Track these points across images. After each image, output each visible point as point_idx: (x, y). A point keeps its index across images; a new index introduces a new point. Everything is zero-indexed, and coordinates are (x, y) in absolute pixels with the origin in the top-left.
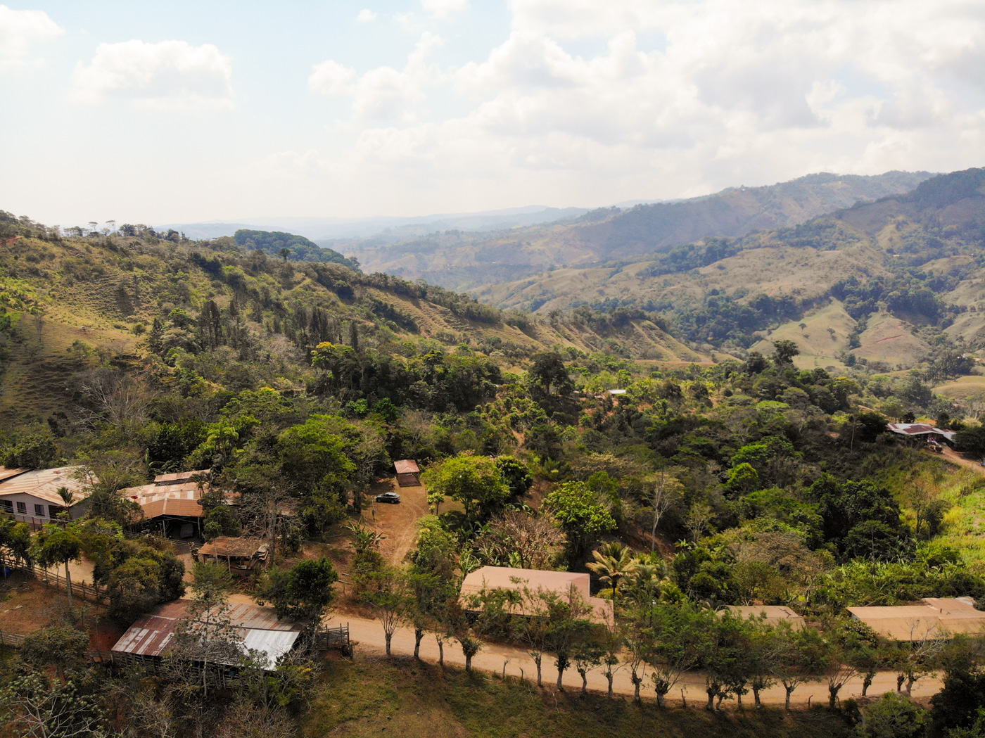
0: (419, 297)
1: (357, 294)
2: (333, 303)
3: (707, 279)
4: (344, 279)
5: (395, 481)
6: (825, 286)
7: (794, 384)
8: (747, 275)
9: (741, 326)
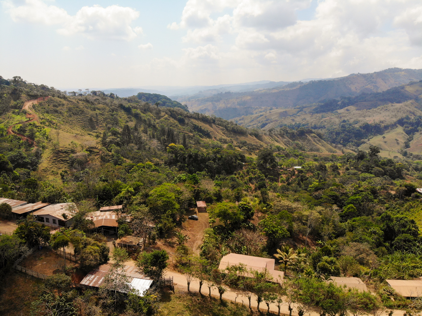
0: (212, 123)
1: (186, 121)
2: (177, 125)
3: (341, 115)
4: (181, 115)
5: (196, 210)
6: (395, 120)
7: (377, 166)
8: (359, 114)
9: (356, 137)
